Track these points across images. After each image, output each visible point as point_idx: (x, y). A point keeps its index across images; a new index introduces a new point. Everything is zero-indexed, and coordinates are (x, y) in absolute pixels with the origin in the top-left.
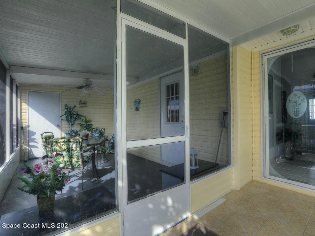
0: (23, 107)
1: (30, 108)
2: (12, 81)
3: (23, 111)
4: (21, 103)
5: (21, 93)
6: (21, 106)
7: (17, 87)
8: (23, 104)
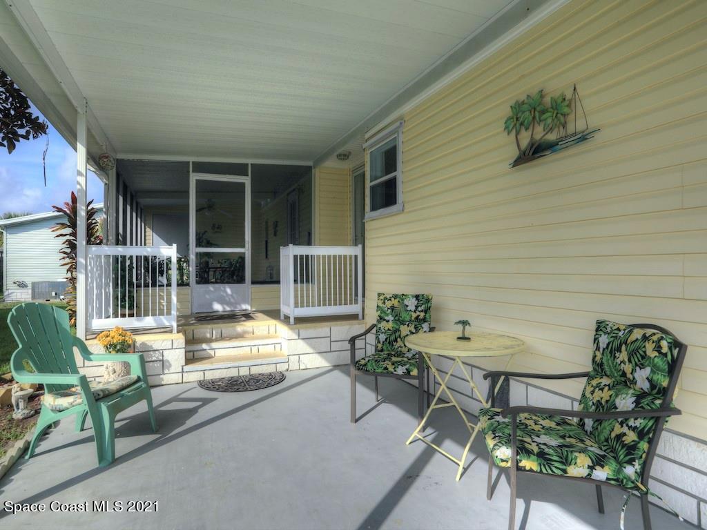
0: (147, 234)
1: (154, 235)
2: (137, 203)
3: (147, 238)
4: (145, 228)
5: (145, 216)
6: (145, 232)
7: (141, 209)
8: (148, 229)
